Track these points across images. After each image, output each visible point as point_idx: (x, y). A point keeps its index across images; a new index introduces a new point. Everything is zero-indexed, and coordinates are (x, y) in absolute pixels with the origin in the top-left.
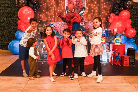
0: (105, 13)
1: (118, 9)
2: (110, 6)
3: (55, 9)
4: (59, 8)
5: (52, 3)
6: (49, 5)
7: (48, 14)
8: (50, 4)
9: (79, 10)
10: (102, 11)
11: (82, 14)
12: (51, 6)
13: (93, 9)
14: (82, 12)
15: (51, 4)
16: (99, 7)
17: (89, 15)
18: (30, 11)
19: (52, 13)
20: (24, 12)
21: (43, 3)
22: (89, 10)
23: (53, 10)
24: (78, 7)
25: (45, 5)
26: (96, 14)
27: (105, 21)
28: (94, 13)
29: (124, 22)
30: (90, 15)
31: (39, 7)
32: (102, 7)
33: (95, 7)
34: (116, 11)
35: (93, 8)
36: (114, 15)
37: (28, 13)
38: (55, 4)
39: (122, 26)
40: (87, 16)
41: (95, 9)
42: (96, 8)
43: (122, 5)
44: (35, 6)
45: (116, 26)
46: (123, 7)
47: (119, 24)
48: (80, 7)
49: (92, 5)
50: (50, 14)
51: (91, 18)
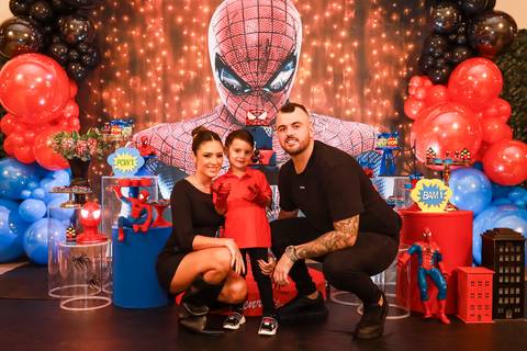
0: (386, 79)
1: (441, 56)
2: (411, 46)
3: (165, 67)
4: (182, 61)
5: (155, 40)
6: (142, 51)
7: (138, 89)
8: (143, 46)
9: (272, 67)
10: (376, 71)
11: (285, 84)
12: (152, 54)
13: (334, 62)
14: (283, 77)
15: (151, 45)
16: (361, 54)
17: (315, 89)
19: (154, 85)
21: (118, 44)
22: (314, 66)
23: (159, 69)
24: (267, 53)
25: (123, 51)
26: (348, 85)
27: (390, 115)
28: (338, 78)
29: (475, 111)
30: (322, 89)
31: (100, 59)
32: (375, 52)
33: (341, 53)
34: (434, 67)
35: (332, 55)
36: (428, 83)
37: (39, 80)
38: (164, 47)
39: (463, 128)
40: (306, 90)
41: (342, 61)
42: (347, 56)
43: (461, 39)
45: (436, 129)
46: (467, 45)
47: (451, 122)
48: (276, 54)
49: (327, 44)
50: (145, 89)
51: (325, 100)
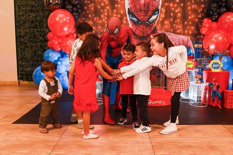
0: (194, 18)
1: (216, 11)
2: (203, 6)
3: (108, 13)
4: (115, 11)
5: (104, 3)
6: (99, 7)
7: (98, 22)
8: (100, 5)
9: (150, 13)
10: (189, 15)
11: (154, 20)
12: (103, 8)
13: (173, 12)
14: (154, 17)
15: (103, 4)
16: (184, 9)
17: (166, 22)
18: (67, 16)
19: (104, 20)
20: (57, 19)
21: (89, 4)
22: (166, 13)
23: (106, 14)
24: (148, 8)
25: (92, 7)
26: (179, 21)
27: (194, 32)
28: (175, 18)
29: (228, 32)
30: (169, 22)
31: (83, 10)
32: (189, 8)
33: (176, 8)
34: (213, 15)
35: (173, 9)
36: (210, 21)
37: (65, 19)
38: (108, 5)
39: (223, 39)
40: (162, 23)
41: (177, 11)
42: (179, 9)
43: (224, 4)
44: (75, 9)
45: (213, 39)
46: (226, 7)
47: (218, 37)
48: (151, 8)
49: (171, 5)
50: (100, 22)
51: (170, 27)
